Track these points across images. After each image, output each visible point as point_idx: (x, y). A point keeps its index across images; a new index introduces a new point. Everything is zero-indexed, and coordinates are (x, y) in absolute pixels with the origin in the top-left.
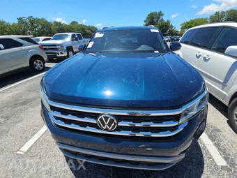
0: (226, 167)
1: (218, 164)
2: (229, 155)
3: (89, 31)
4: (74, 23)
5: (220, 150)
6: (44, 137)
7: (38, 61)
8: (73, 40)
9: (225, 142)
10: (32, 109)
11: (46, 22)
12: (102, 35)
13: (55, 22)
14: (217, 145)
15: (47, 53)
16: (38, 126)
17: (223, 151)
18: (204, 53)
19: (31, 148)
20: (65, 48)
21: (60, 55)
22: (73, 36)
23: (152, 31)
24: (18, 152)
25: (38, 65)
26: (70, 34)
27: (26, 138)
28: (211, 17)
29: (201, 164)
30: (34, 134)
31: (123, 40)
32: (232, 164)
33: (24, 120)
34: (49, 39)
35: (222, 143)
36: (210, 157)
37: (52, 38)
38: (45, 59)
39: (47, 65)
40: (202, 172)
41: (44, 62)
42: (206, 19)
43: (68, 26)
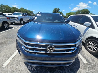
0: (87, 63)
1: (84, 62)
2: (87, 59)
3: (29, 13)
4: (22, 8)
5: (84, 57)
6: (14, 59)
7: (6, 24)
8: (23, 16)
9: (85, 55)
10: (6, 47)
11: (9, 7)
12: (40, 15)
13: (13, 7)
14: (83, 56)
15: (10, 21)
16: (10, 54)
17: (85, 58)
18: (76, 25)
19: (8, 64)
20: (19, 19)
21: (17, 22)
22: (23, 14)
23: (60, 15)
24: (2, 66)
25: (6, 26)
26: (22, 13)
27: (5, 60)
28: (76, 12)
29: (79, 63)
30: (9, 58)
31: (47, 18)
32: (89, 62)
33: (2, 52)
34: (11, 14)
35: (84, 55)
36: (81, 60)
37: (13, 14)
38: (10, 23)
39: (10, 26)
40: (80, 66)
41: (9, 25)
42: (74, 13)
43: (19, 9)
